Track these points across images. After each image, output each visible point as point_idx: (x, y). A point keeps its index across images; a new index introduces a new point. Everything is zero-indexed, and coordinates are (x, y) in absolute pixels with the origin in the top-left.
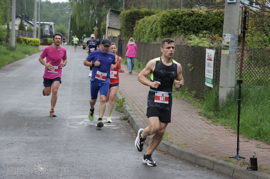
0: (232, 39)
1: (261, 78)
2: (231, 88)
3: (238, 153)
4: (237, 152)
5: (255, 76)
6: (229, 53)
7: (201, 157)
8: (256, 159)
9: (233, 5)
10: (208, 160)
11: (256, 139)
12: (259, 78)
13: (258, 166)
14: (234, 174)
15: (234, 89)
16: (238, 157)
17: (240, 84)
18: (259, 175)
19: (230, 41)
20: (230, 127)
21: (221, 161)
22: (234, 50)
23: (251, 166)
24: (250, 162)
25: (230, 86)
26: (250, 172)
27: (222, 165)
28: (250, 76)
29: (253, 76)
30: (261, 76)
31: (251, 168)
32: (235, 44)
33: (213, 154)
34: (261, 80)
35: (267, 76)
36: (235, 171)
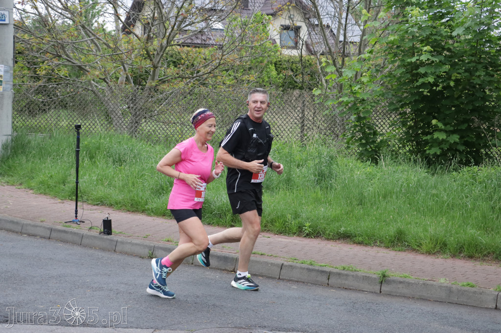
0: (6, 72)
1: (38, 124)
2: (6, 137)
3: (76, 217)
4: (75, 215)
5: (30, 121)
6: (3, 90)
7: (30, 224)
8: (111, 220)
9: (5, 27)
10: (41, 227)
11: (71, 200)
12: (36, 123)
13: (113, 230)
14: (82, 242)
15: (10, 137)
16: (77, 221)
17: (78, 130)
18: (119, 240)
19: (4, 74)
20: (23, 187)
21: (60, 227)
22: (8, 86)
23: (104, 230)
24: (103, 225)
25: (6, 134)
26: (106, 237)
27: (65, 232)
28: (24, 121)
29: (28, 121)
30: (38, 121)
31: (104, 233)
32: (11, 78)
33: (42, 220)
34: (38, 126)
35: (47, 120)
36: (84, 237)
